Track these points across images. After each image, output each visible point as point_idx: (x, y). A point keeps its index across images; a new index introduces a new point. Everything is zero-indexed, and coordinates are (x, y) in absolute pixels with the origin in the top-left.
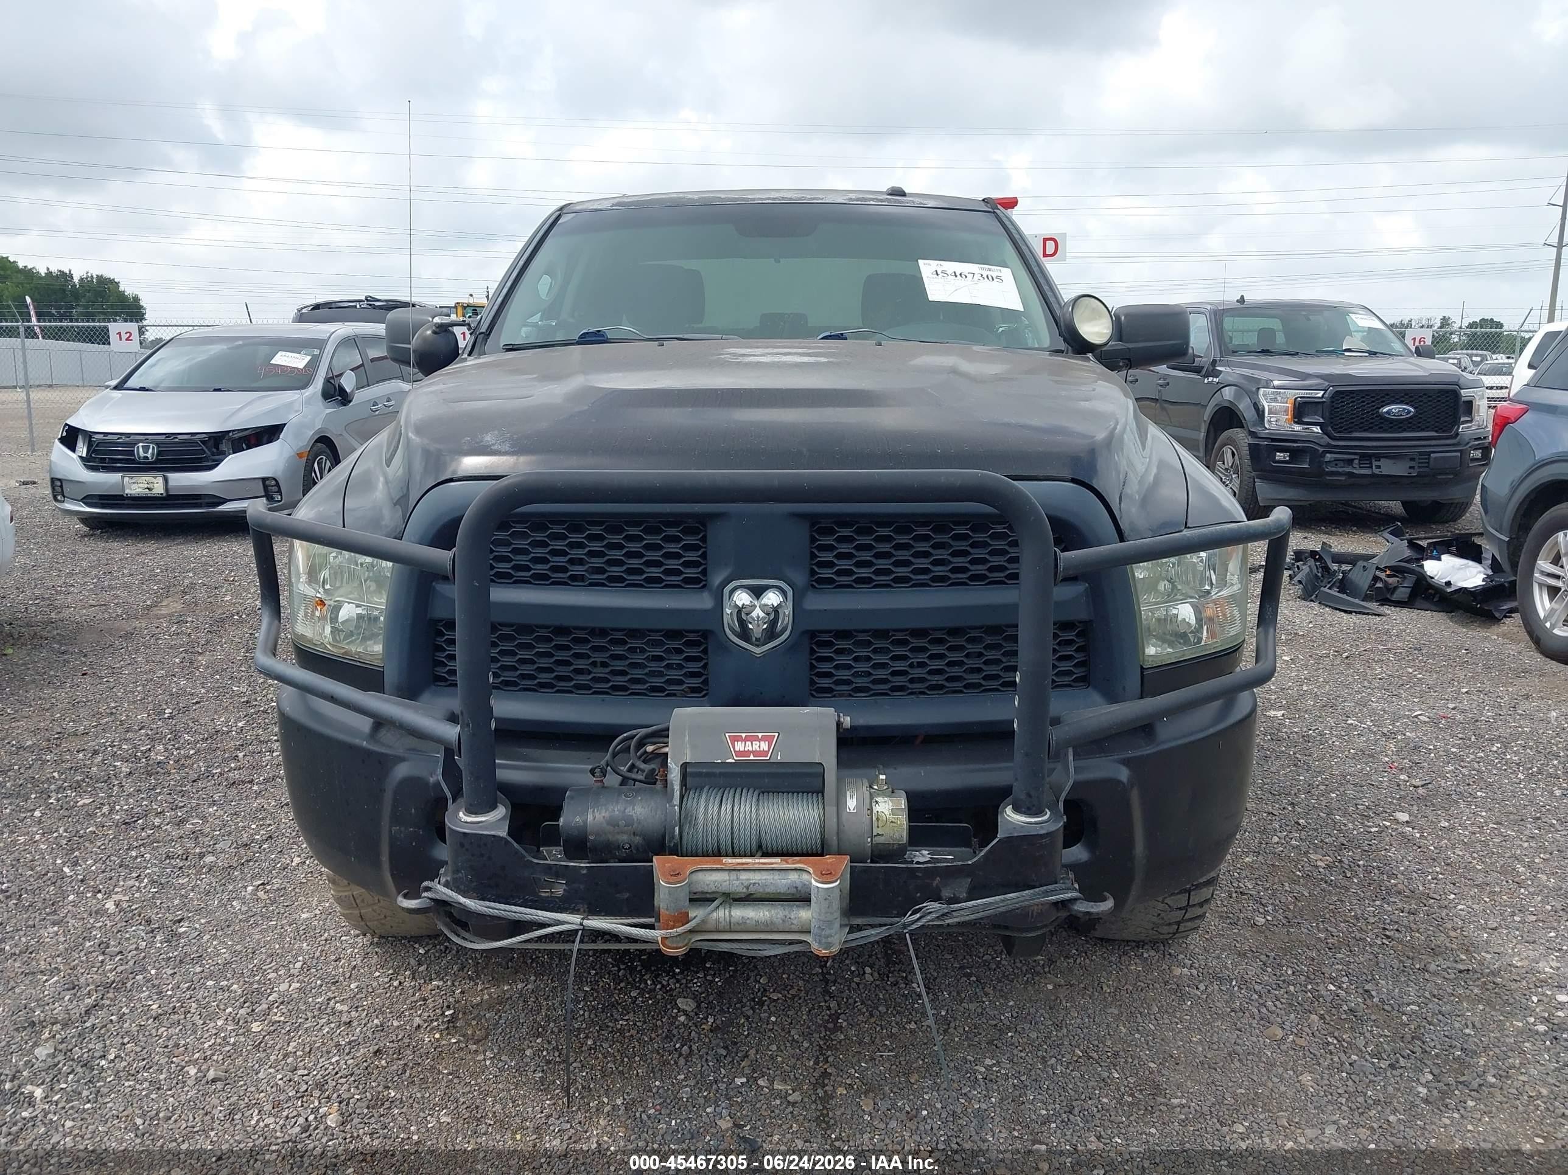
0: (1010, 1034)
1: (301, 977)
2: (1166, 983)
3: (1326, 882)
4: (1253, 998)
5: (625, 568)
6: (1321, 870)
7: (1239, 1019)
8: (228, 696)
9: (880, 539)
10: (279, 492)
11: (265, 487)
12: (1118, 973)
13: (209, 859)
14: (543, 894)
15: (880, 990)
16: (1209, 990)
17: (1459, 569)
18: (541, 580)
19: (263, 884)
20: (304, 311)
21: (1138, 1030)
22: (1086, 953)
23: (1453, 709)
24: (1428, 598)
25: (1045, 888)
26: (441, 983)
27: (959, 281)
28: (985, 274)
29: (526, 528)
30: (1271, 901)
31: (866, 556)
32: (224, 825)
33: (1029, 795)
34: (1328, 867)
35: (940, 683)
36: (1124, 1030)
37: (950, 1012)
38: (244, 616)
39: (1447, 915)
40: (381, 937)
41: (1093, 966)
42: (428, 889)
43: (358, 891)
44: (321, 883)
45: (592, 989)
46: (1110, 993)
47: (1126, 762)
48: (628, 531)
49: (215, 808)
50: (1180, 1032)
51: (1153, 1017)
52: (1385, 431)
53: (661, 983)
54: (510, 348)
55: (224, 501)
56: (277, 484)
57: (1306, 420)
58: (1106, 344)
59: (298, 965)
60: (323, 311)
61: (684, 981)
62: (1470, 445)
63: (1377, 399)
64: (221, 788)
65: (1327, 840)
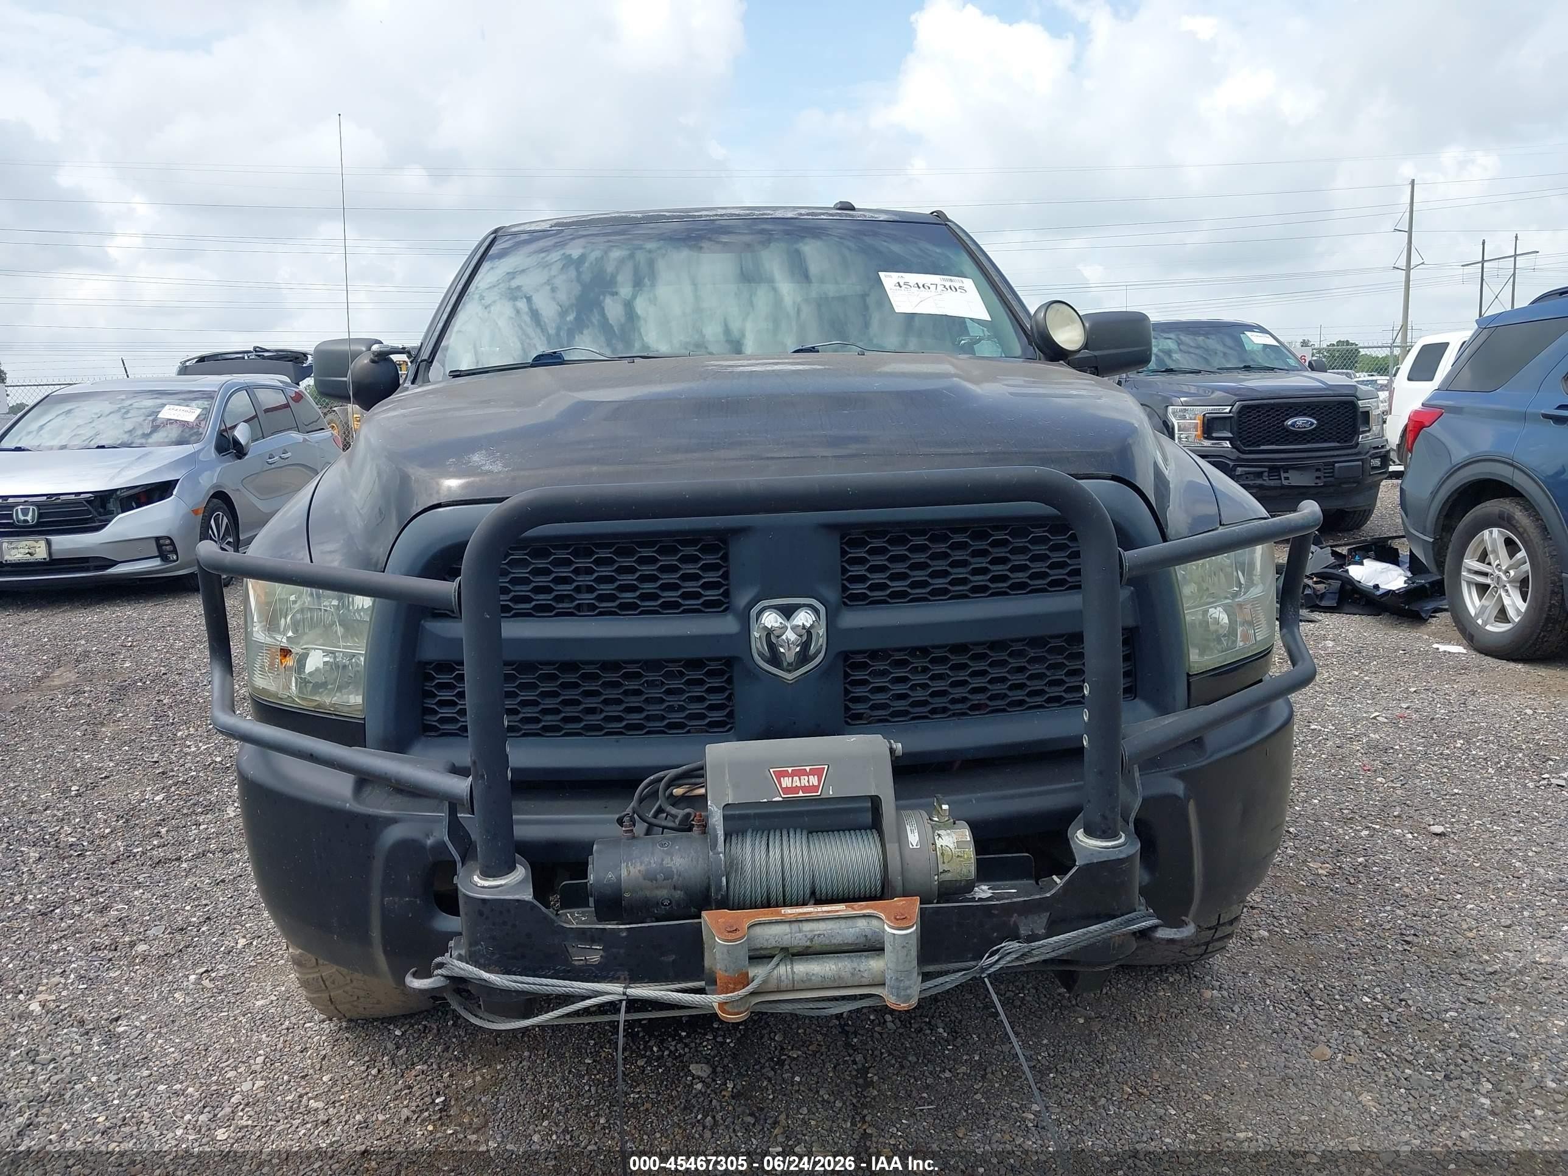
0: (1051, 1075)
1: (265, 1074)
2: (1199, 1008)
3: (1332, 890)
4: (1290, 1017)
5: (638, 593)
6: (1324, 878)
7: (1282, 1041)
8: (140, 768)
9: (915, 549)
10: (175, 551)
11: (159, 547)
12: (1147, 1000)
13: (141, 948)
14: (576, 963)
15: (905, 1039)
16: (1245, 1011)
17: (1382, 572)
18: (543, 611)
19: (207, 971)
20: (188, 364)
21: (1183, 1060)
22: (1110, 982)
23: (1408, 708)
24: (1356, 602)
25: (1126, 916)
26: (425, 1067)
27: (923, 293)
28: (948, 284)
29: (525, 554)
30: (1283, 914)
31: (900, 568)
32: (154, 909)
33: (1104, 817)
34: (1331, 875)
35: (982, 702)
36: (1169, 1062)
37: (983, 1056)
38: (148, 682)
39: (1459, 915)
40: (350, 1020)
41: (1120, 995)
42: (441, 965)
43: (329, 970)
44: (272, 965)
45: (594, 1061)
46: (1144, 1022)
47: (1181, 776)
48: (640, 552)
49: (141, 891)
50: (1226, 1059)
51: (1194, 1045)
52: (1291, 443)
53: (668, 1048)
54: (457, 374)
55: (114, 563)
56: (172, 543)
57: (1214, 435)
58: (1078, 351)
59: (260, 1060)
60: (209, 363)
61: (693, 1045)
62: (1370, 453)
63: (1282, 413)
64: (145, 868)
65: (1322, 847)
